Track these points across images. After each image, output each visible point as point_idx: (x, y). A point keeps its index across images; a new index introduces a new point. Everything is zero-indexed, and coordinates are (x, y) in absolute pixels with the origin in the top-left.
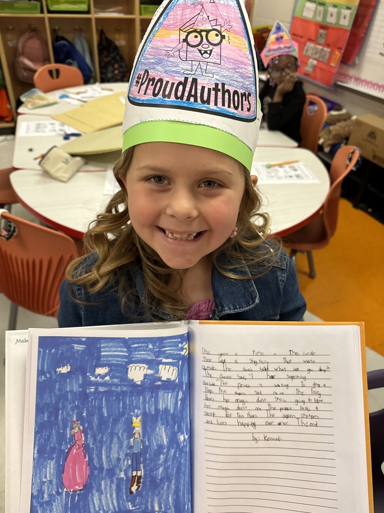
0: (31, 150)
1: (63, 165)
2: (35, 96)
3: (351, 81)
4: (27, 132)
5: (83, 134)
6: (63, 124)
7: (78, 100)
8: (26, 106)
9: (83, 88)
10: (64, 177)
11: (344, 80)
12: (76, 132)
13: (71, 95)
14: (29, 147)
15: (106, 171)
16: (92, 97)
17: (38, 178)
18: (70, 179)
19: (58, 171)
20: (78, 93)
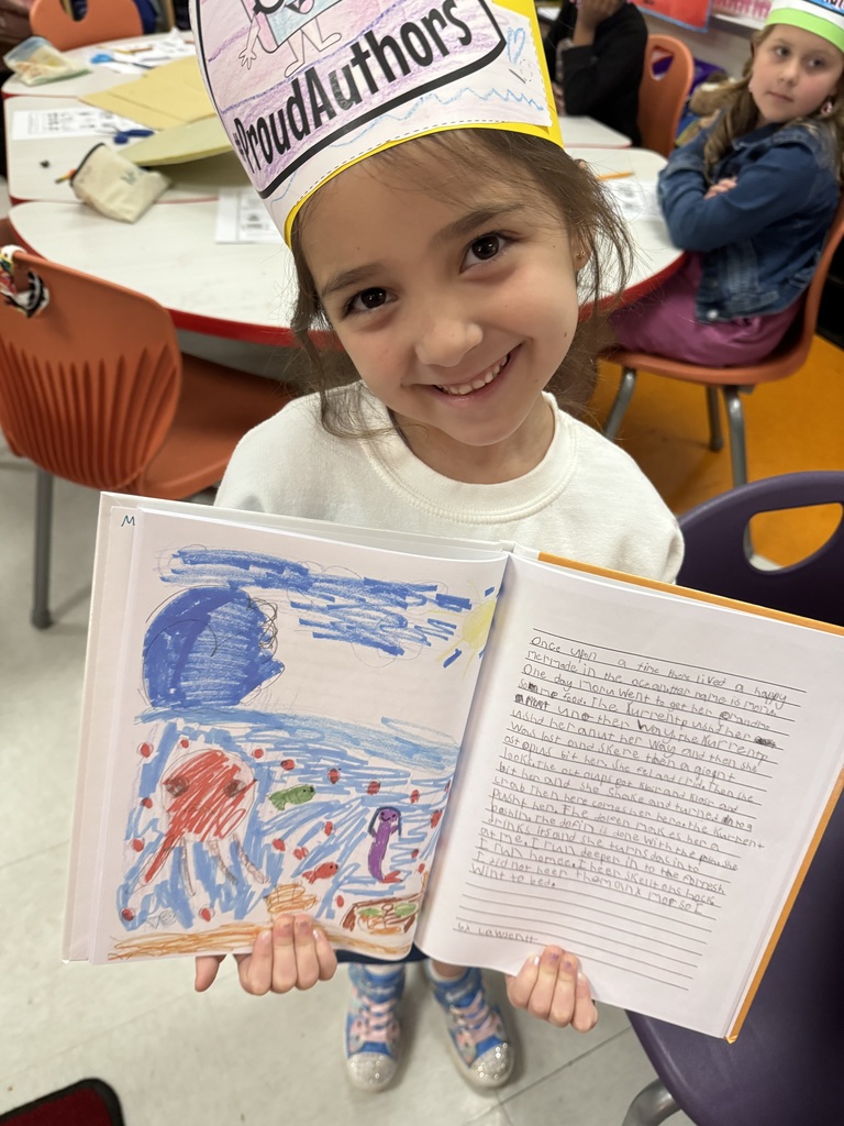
0: (45, 165)
1: (123, 184)
2: (36, 55)
3: (747, 10)
4: (30, 132)
5: (156, 132)
6: (109, 114)
7: (136, 65)
8: (19, 80)
9: (143, 42)
10: (129, 212)
11: (731, 10)
12: (140, 127)
13: (118, 56)
14: (43, 159)
15: (216, 199)
16: (167, 58)
17: (70, 217)
18: (140, 216)
19: (112, 198)
20: (133, 52)
